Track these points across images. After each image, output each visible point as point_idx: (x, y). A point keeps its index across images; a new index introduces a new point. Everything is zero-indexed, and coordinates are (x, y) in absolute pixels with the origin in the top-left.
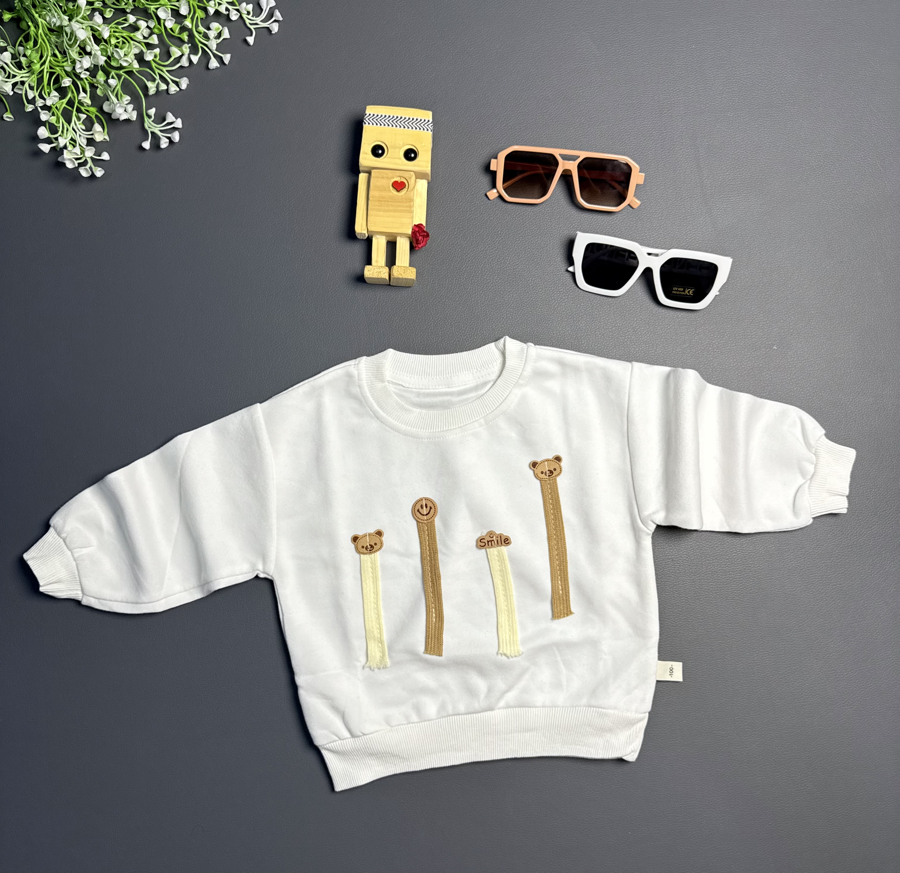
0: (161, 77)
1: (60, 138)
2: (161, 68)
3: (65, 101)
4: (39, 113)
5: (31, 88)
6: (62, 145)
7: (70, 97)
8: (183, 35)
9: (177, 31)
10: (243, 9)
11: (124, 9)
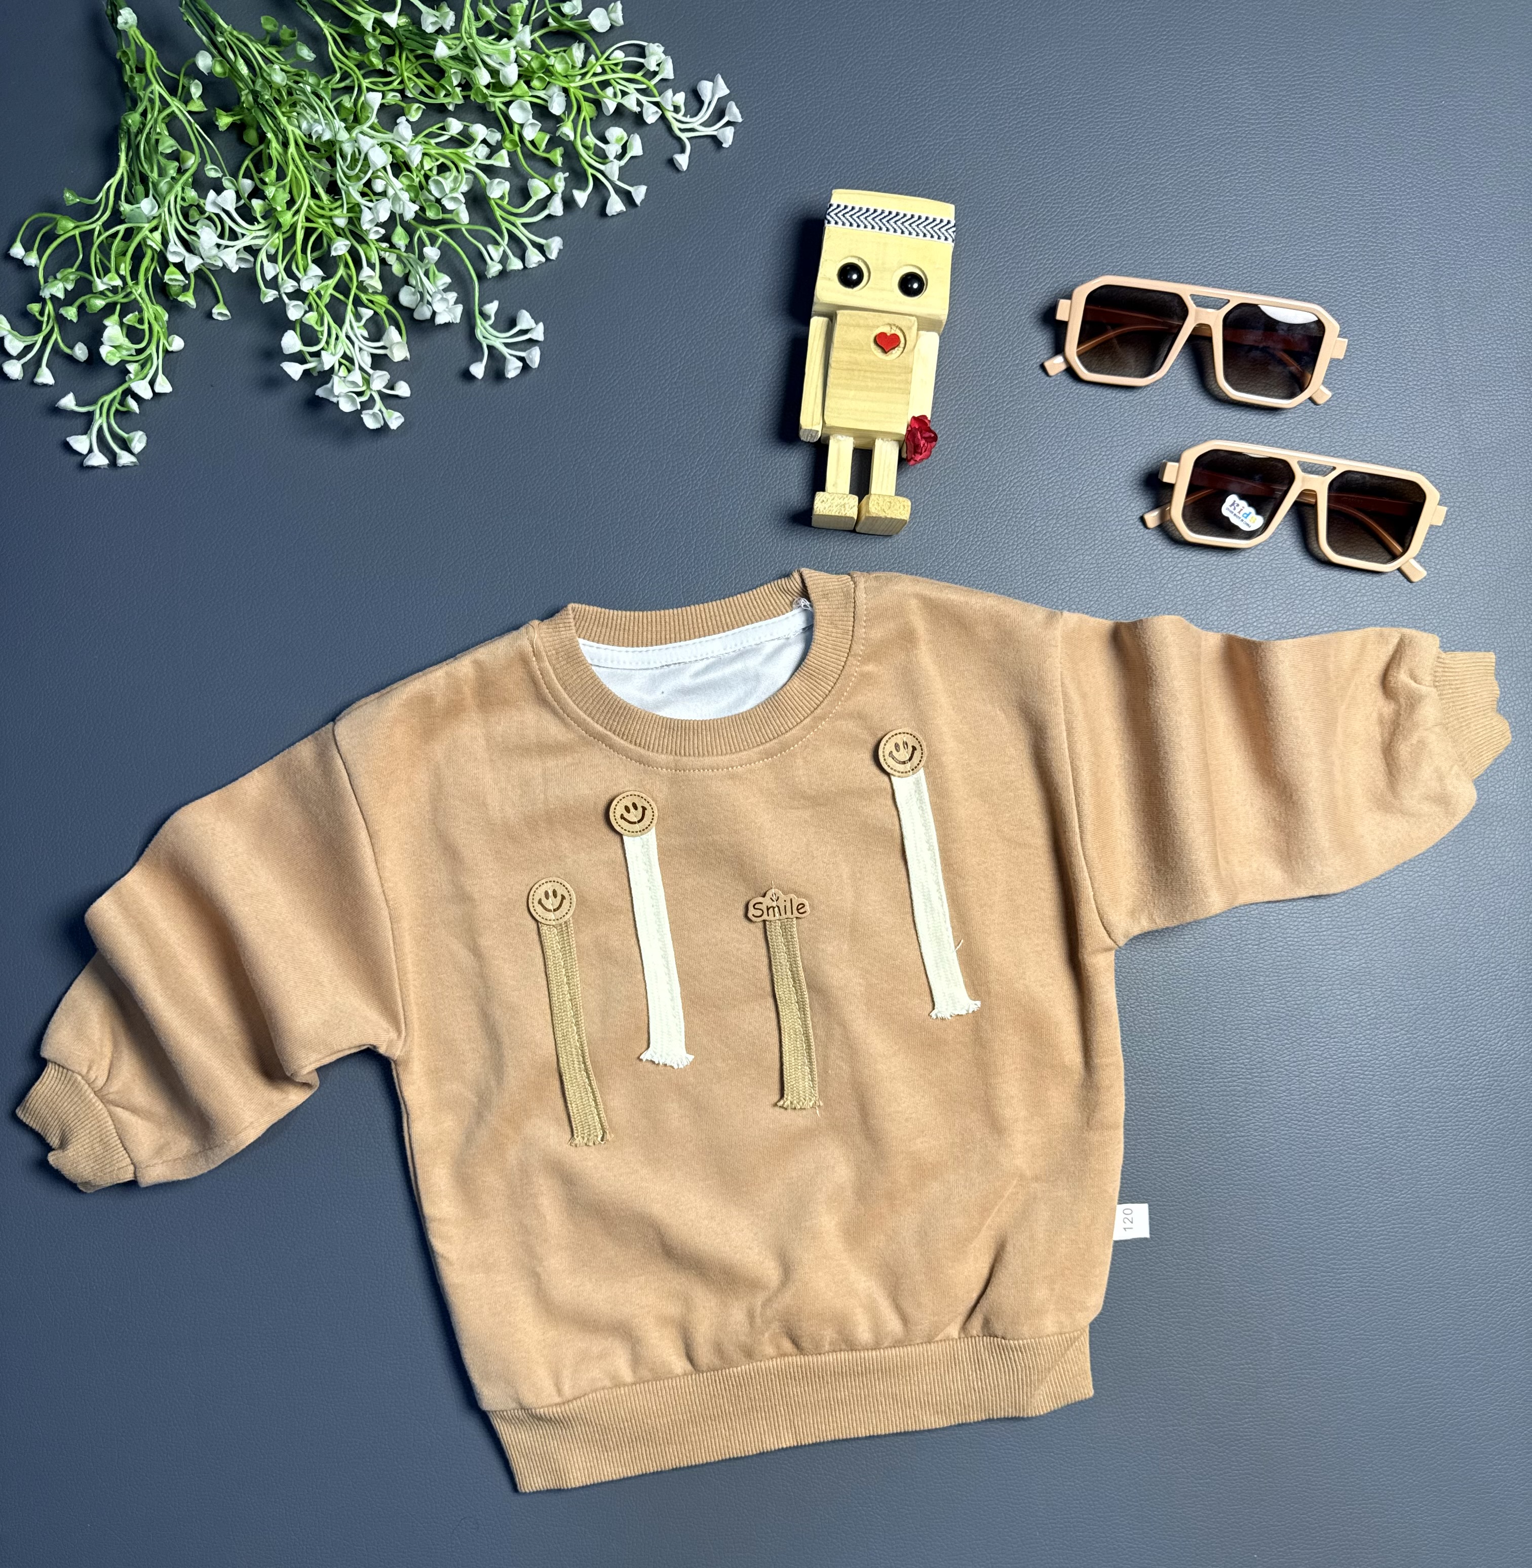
0: (512, 237)
1: (323, 352)
2: (512, 218)
3: (332, 282)
4: (284, 304)
5: (272, 259)
6: (327, 367)
7: (342, 277)
8: (555, 155)
9: (543, 147)
10: (670, 103)
11: (443, 105)
